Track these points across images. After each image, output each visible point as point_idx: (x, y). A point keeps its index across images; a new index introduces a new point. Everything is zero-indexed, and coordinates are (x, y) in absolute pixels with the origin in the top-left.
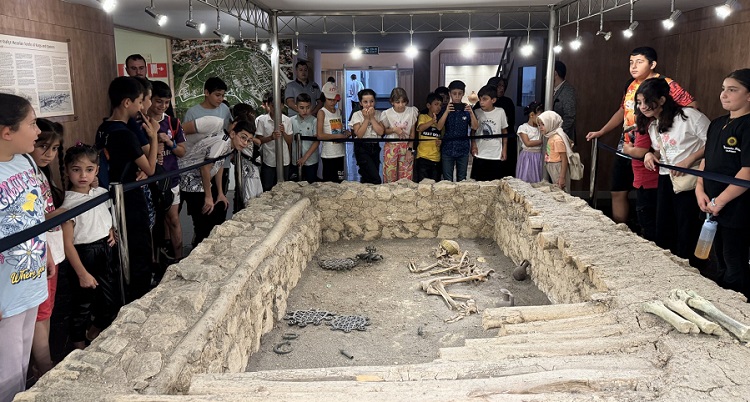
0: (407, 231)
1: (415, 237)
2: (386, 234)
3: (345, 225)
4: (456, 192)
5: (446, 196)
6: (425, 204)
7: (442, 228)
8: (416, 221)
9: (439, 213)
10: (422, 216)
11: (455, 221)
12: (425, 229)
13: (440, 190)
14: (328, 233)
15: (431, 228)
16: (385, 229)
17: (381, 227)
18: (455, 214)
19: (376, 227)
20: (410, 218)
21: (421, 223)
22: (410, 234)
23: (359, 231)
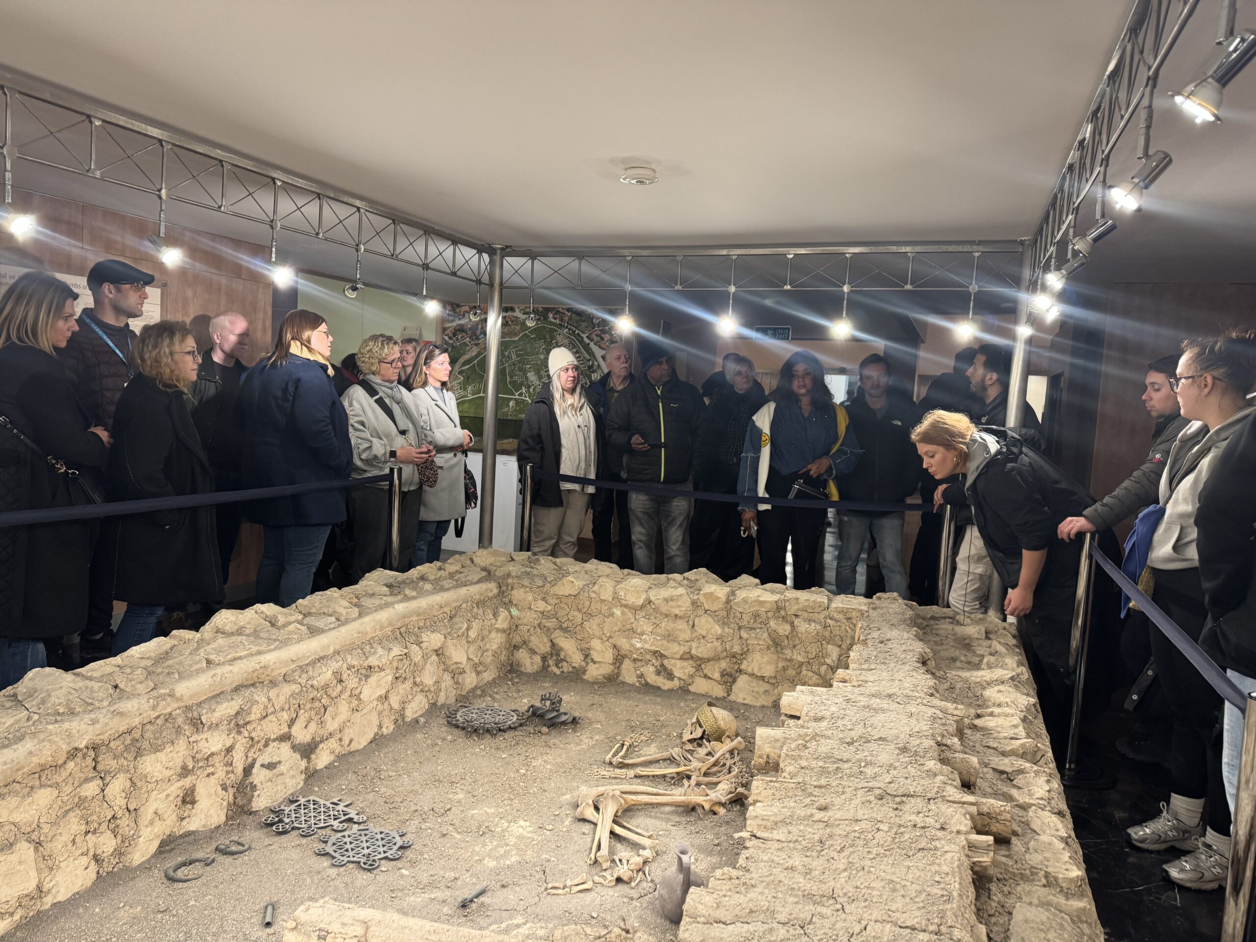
0: (670, 676)
1: (684, 691)
2: (629, 675)
3: (553, 645)
4: (779, 609)
5: (756, 616)
6: (708, 626)
7: (742, 681)
8: (687, 656)
9: (737, 649)
10: (701, 650)
11: (768, 671)
12: (706, 676)
13: (745, 601)
14: (522, 655)
15: (717, 676)
16: (627, 665)
17: (619, 659)
18: (769, 656)
19: (609, 656)
20: (676, 649)
21: (700, 663)
22: (676, 683)
23: (577, 659)
